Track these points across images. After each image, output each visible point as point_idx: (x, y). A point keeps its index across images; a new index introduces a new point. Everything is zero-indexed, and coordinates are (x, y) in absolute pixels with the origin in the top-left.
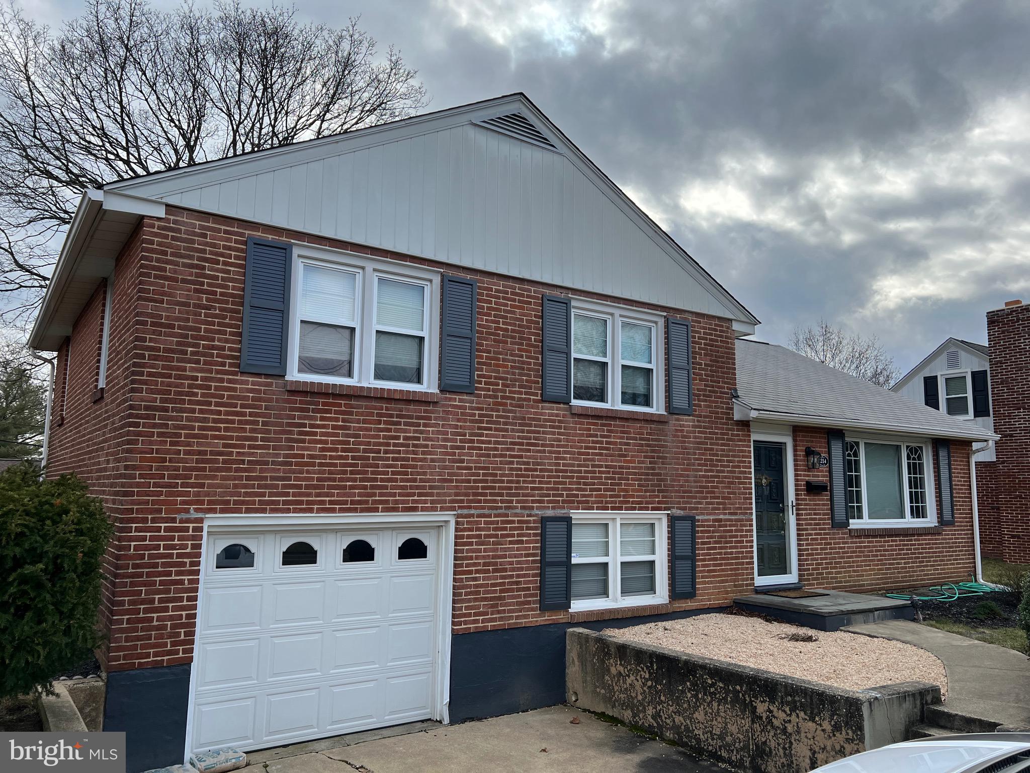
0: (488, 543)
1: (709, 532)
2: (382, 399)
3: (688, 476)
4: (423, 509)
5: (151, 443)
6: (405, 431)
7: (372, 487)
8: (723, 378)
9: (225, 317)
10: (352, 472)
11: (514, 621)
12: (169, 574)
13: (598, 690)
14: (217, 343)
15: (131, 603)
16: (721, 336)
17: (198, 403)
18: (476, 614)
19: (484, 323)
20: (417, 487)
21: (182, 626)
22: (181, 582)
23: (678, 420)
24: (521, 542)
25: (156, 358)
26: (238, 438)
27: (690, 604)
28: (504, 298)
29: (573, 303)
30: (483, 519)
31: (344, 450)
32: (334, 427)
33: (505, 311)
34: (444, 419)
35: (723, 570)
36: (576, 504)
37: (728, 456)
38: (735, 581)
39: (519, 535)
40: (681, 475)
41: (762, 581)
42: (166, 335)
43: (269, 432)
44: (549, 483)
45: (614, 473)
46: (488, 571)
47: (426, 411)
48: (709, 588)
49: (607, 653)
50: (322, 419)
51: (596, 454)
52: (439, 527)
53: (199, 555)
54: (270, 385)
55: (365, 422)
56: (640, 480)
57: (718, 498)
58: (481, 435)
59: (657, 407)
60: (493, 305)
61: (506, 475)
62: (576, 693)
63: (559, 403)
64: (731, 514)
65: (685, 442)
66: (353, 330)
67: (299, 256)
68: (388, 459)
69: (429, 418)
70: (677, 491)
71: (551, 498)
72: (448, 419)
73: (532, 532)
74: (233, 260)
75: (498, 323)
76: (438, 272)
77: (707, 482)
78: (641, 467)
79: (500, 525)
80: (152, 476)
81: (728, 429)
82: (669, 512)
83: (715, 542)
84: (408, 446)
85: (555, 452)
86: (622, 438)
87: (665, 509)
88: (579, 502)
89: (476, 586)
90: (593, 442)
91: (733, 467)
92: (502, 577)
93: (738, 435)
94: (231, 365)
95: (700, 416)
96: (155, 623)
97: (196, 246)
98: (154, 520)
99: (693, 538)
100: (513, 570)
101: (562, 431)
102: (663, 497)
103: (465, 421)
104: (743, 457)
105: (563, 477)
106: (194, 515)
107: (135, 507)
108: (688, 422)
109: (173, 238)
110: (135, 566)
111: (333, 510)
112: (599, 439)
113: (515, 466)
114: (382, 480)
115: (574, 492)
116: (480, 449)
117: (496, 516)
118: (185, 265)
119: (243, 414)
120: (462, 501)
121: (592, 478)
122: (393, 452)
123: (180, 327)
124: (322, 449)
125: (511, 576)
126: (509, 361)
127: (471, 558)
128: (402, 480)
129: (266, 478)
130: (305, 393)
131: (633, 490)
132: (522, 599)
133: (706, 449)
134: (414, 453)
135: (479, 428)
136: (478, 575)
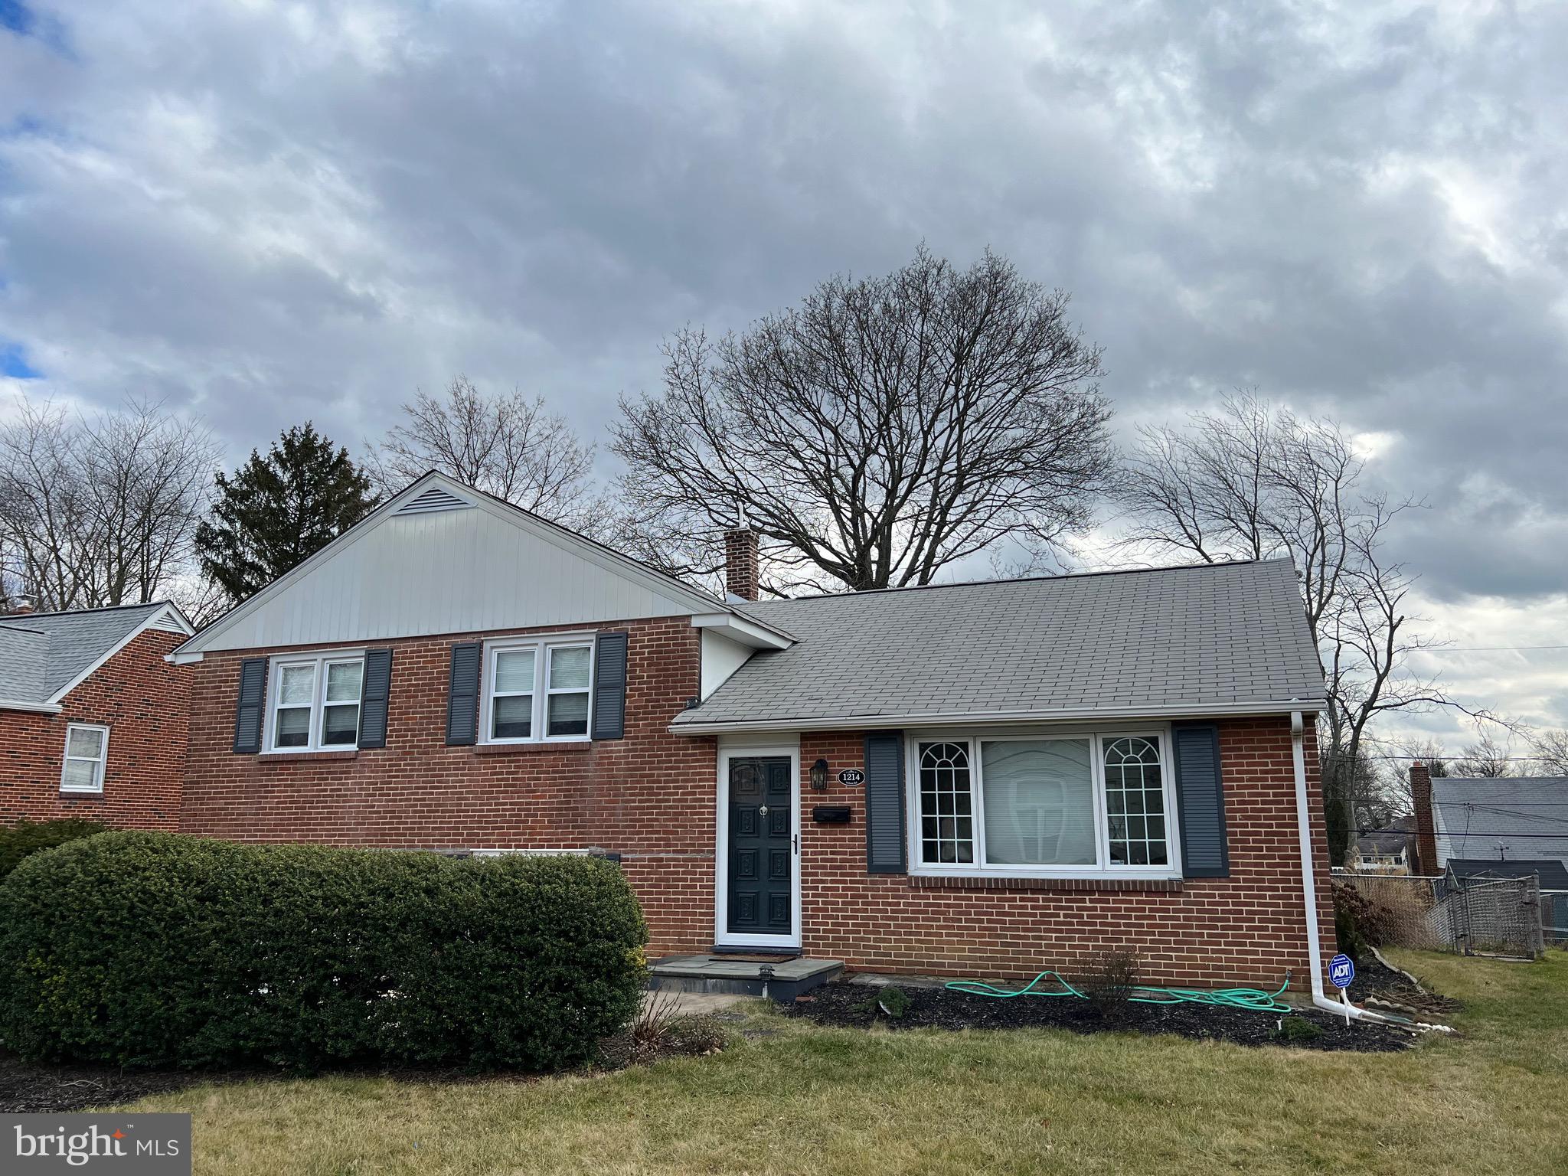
1: (641, 873)
6: (331, 785)
14: (225, 735)
16: (675, 639)
19: (398, 683)
23: (605, 746)
25: (196, 750)
26: (232, 798)
28: (417, 657)
29: (489, 644)
33: (418, 668)
34: (360, 772)
35: (661, 920)
36: (476, 843)
37: (676, 781)
38: (680, 934)
42: (201, 735)
43: (249, 793)
44: (450, 823)
45: (519, 810)
47: (347, 767)
50: (278, 780)
51: (501, 792)
54: (250, 759)
55: (304, 780)
56: (551, 815)
57: (657, 832)
60: (407, 666)
63: (466, 745)
64: (677, 852)
66: (309, 710)
69: (350, 772)
71: (451, 837)
72: (364, 772)
74: (235, 678)
75: (410, 680)
76: (364, 649)
77: (640, 814)
78: (552, 803)
81: (678, 749)
82: (588, 850)
83: (651, 886)
86: (531, 773)
87: (582, 847)
88: (479, 841)
90: (498, 780)
91: (684, 794)
93: (693, 755)
94: (231, 749)
97: (218, 673)
101: (466, 772)
102: (579, 834)
103: (377, 772)
104: (701, 780)
108: (617, 747)
109: (208, 672)
112: (506, 776)
113: (418, 808)
115: (475, 831)
118: (213, 688)
119: (236, 781)
123: (208, 729)
126: (417, 713)
130: (269, 763)
131: (542, 827)
135: (389, 777)
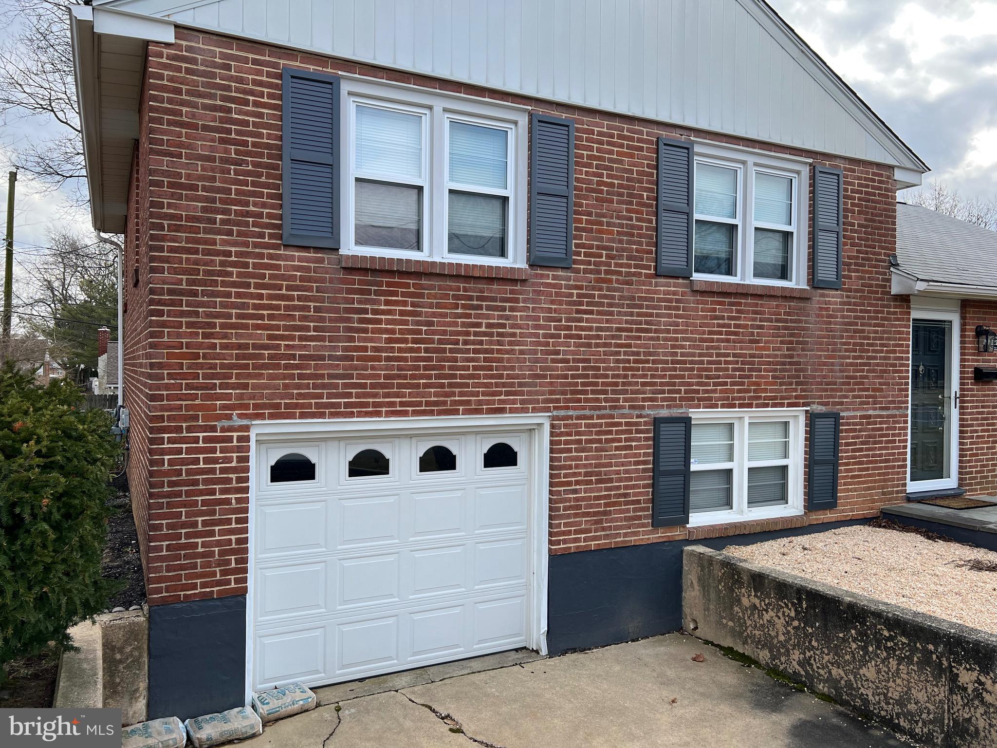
0: (591, 450)
1: (855, 430)
2: (458, 277)
3: (832, 364)
4: (512, 411)
5: (179, 335)
6: (488, 317)
7: (451, 385)
8: (880, 241)
9: (260, 175)
10: (426, 368)
11: (622, 539)
12: (213, 492)
13: (724, 621)
14: (252, 208)
15: (170, 526)
16: (880, 188)
17: (234, 284)
18: (576, 532)
19: (584, 176)
20: (504, 385)
21: (233, 552)
22: (228, 502)
23: (823, 295)
24: (630, 448)
25: (178, 229)
26: (286, 327)
27: (829, 516)
28: (609, 143)
29: (697, 149)
30: (583, 422)
31: (415, 341)
32: (402, 313)
33: (611, 160)
34: (534, 301)
35: (869, 475)
36: (696, 402)
37: (881, 339)
38: (883, 487)
39: (626, 440)
40: (825, 364)
41: (914, 487)
42: (188, 198)
43: (322, 319)
44: (664, 376)
45: (743, 363)
46: (590, 482)
47: (512, 291)
48: (853, 497)
49: (737, 580)
50: (387, 303)
51: (722, 341)
52: (530, 430)
53: (247, 470)
54: (321, 261)
55: (438, 306)
56: (775, 370)
57: (867, 390)
58: (580, 320)
59: (798, 280)
60: (595, 153)
61: (612, 369)
62: (695, 621)
63: (677, 278)
64: (882, 409)
65: (830, 323)
66: (420, 189)
67: (350, 94)
68: (468, 351)
69: (517, 301)
70: (818, 383)
71: (666, 395)
72: (539, 302)
73: (643, 435)
74: (265, 100)
75: (601, 175)
76: (525, 110)
77: (855, 371)
78: (776, 356)
79: (604, 428)
80: (184, 376)
81: (883, 306)
82: (808, 408)
83: (862, 443)
84: (491, 335)
85: (671, 339)
86: (754, 319)
87: (804, 405)
88: (699, 399)
89: (577, 499)
90: (719, 325)
91: (888, 352)
92: (607, 489)
93: (895, 313)
94: (271, 236)
95: (850, 290)
96: (200, 550)
97: (218, 81)
98: (189, 429)
99: (836, 438)
100: (620, 480)
101: (681, 312)
102: (802, 390)
103: (560, 303)
104: (900, 339)
105: (681, 369)
106: (238, 422)
107: (166, 414)
108: (834, 298)
109: (188, 71)
110: (171, 484)
111: (405, 413)
112: (726, 321)
113: (622, 357)
114: (462, 377)
115: (694, 387)
116: (579, 337)
117: (599, 417)
118: (205, 107)
119: (290, 298)
120: (558, 401)
121: (717, 370)
122: (474, 343)
123: (204, 189)
124: (389, 341)
125: (618, 488)
126: (614, 225)
127: (570, 467)
128: (486, 377)
129: (322, 376)
130: (364, 271)
131: (766, 383)
132: (631, 514)
133: (855, 331)
134: (499, 343)
135: (578, 312)
136: (578, 487)
